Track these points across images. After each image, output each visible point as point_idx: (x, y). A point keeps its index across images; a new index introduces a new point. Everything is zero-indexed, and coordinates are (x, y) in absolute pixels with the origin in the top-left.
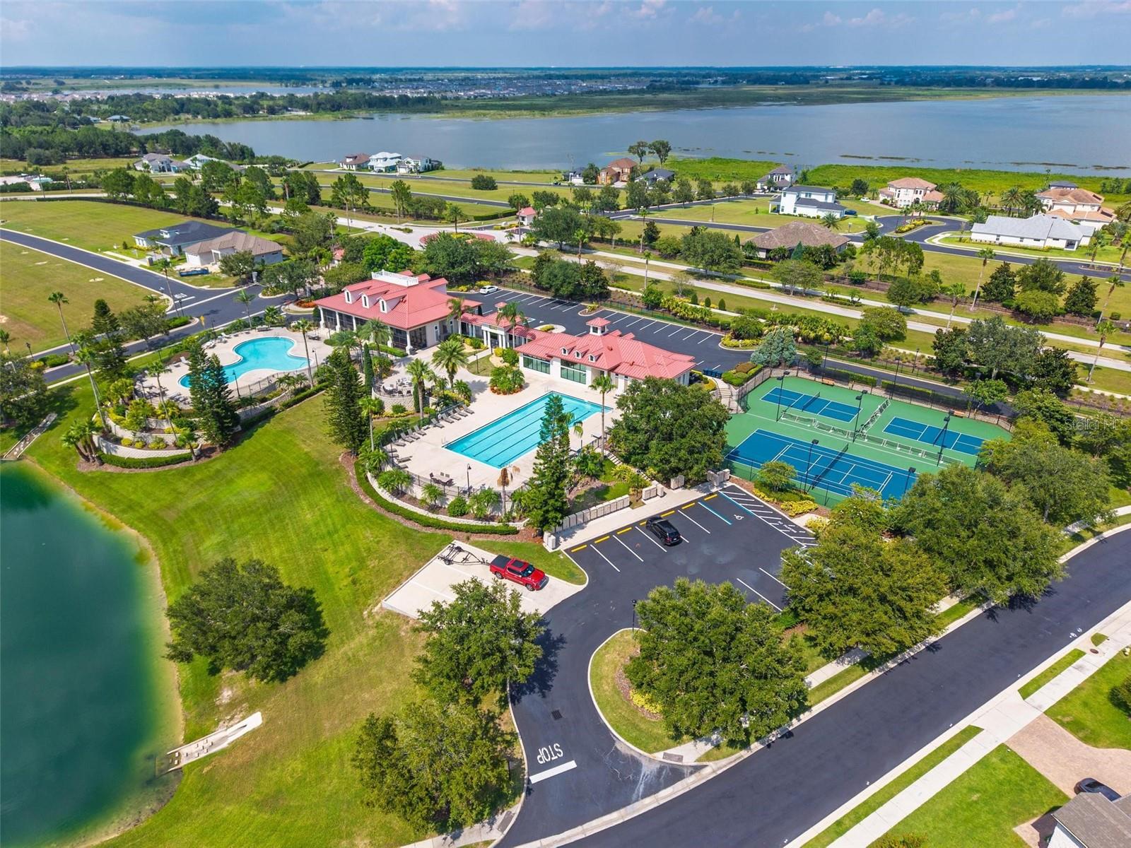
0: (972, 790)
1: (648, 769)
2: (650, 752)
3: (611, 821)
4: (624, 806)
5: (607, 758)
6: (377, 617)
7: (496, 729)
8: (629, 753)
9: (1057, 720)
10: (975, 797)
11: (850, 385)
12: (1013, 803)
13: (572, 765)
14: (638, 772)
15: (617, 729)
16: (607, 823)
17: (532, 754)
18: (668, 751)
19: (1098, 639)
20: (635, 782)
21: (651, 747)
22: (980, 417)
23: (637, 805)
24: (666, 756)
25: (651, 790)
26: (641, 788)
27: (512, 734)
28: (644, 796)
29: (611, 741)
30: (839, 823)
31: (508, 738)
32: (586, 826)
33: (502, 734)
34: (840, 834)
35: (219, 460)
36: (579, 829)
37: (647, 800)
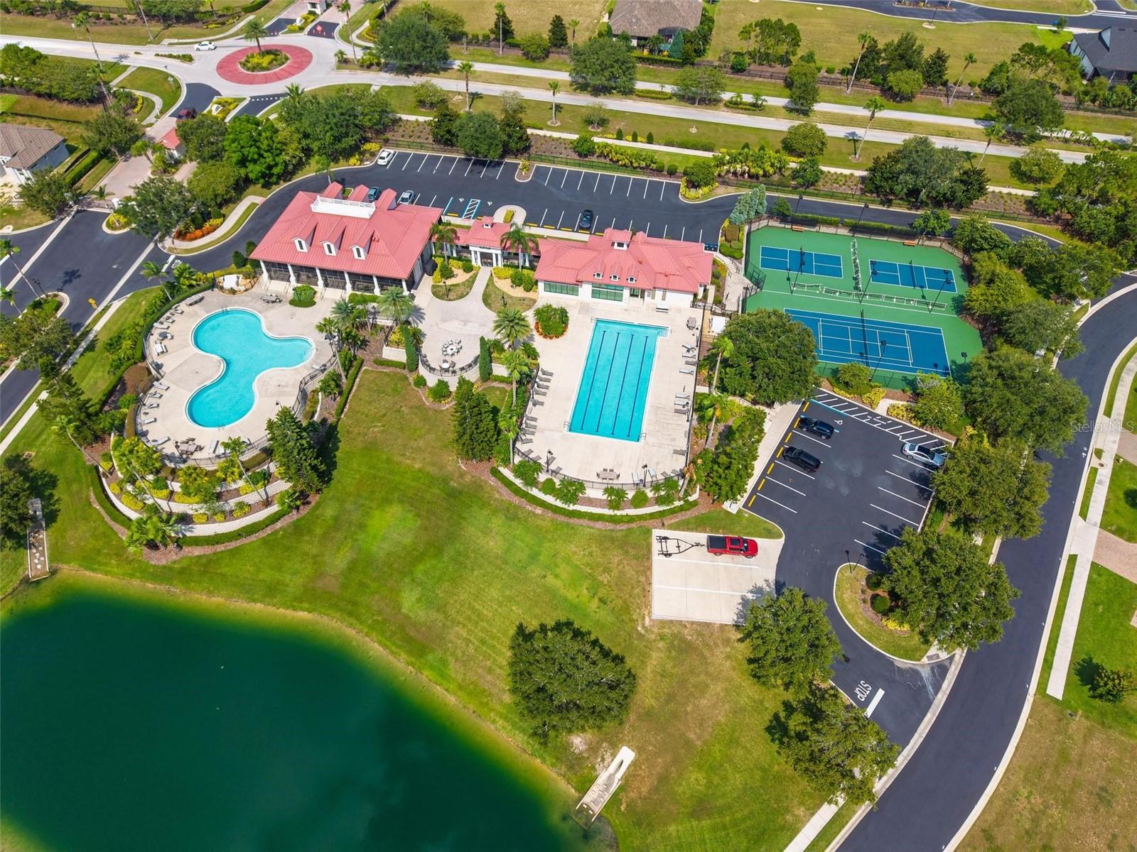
0: (1096, 605)
1: (925, 673)
2: (919, 660)
3: (930, 721)
4: (930, 706)
5: (897, 677)
6: (655, 630)
7: (820, 690)
8: (907, 666)
9: (1109, 531)
10: (1100, 608)
11: (817, 228)
12: (1121, 605)
13: (881, 693)
14: (921, 678)
15: (888, 652)
16: (928, 724)
17: (854, 696)
18: (928, 654)
19: (1099, 453)
20: (924, 686)
21: (917, 657)
22: (927, 243)
23: (936, 702)
24: (930, 658)
25: (937, 688)
26: (930, 688)
27: (832, 688)
28: (936, 693)
29: (891, 663)
30: (1045, 660)
31: (832, 692)
32: (919, 730)
33: (826, 691)
34: (1051, 668)
35: (326, 506)
36: (916, 735)
37: (939, 696)
